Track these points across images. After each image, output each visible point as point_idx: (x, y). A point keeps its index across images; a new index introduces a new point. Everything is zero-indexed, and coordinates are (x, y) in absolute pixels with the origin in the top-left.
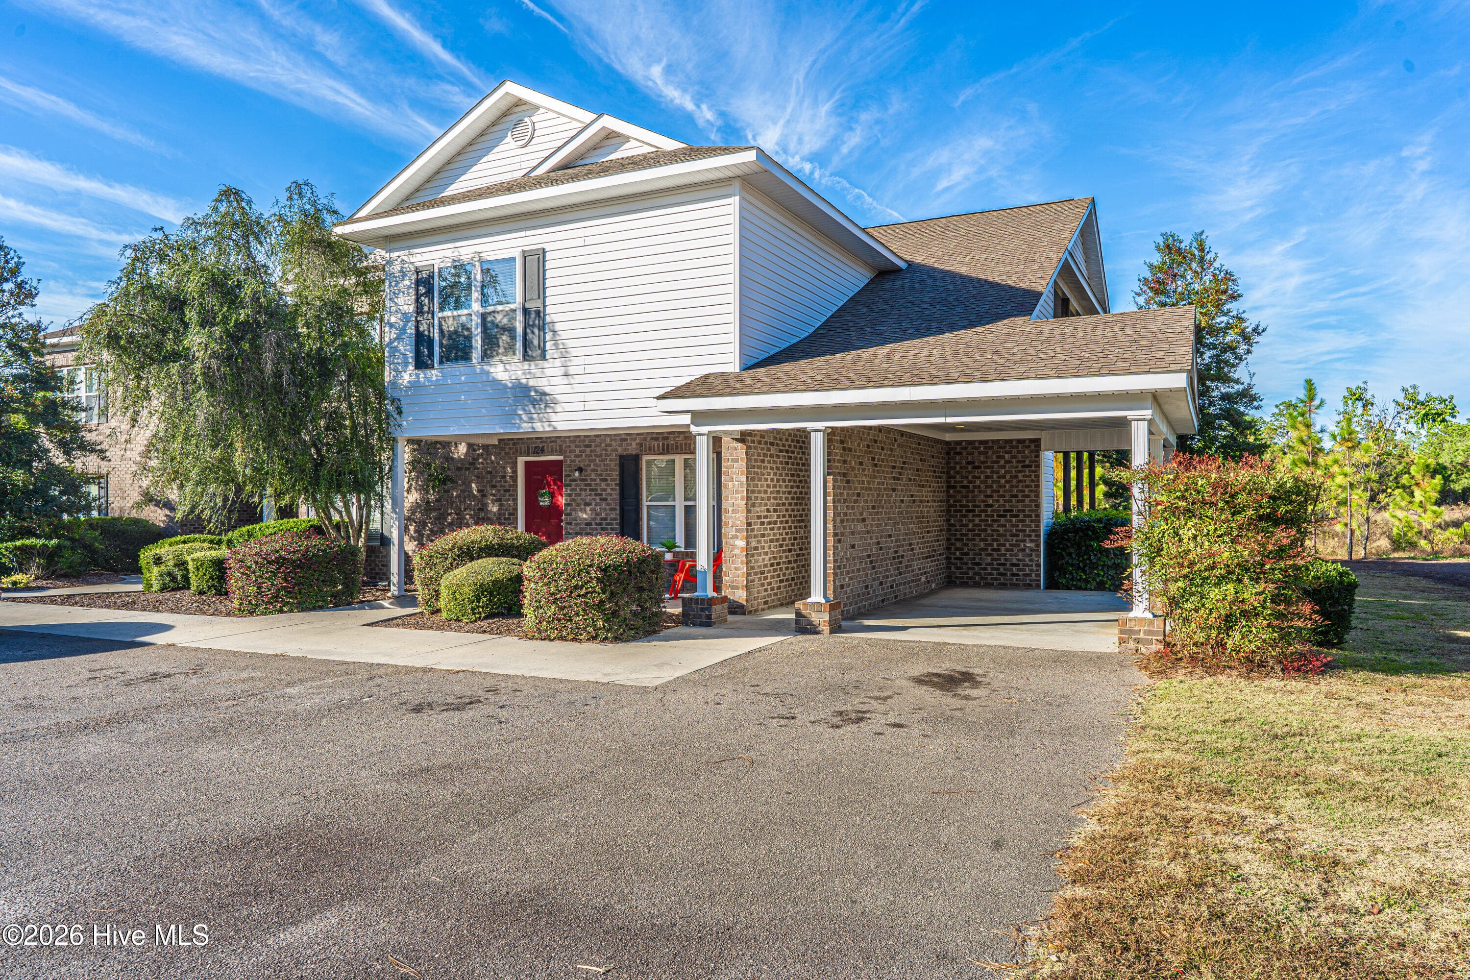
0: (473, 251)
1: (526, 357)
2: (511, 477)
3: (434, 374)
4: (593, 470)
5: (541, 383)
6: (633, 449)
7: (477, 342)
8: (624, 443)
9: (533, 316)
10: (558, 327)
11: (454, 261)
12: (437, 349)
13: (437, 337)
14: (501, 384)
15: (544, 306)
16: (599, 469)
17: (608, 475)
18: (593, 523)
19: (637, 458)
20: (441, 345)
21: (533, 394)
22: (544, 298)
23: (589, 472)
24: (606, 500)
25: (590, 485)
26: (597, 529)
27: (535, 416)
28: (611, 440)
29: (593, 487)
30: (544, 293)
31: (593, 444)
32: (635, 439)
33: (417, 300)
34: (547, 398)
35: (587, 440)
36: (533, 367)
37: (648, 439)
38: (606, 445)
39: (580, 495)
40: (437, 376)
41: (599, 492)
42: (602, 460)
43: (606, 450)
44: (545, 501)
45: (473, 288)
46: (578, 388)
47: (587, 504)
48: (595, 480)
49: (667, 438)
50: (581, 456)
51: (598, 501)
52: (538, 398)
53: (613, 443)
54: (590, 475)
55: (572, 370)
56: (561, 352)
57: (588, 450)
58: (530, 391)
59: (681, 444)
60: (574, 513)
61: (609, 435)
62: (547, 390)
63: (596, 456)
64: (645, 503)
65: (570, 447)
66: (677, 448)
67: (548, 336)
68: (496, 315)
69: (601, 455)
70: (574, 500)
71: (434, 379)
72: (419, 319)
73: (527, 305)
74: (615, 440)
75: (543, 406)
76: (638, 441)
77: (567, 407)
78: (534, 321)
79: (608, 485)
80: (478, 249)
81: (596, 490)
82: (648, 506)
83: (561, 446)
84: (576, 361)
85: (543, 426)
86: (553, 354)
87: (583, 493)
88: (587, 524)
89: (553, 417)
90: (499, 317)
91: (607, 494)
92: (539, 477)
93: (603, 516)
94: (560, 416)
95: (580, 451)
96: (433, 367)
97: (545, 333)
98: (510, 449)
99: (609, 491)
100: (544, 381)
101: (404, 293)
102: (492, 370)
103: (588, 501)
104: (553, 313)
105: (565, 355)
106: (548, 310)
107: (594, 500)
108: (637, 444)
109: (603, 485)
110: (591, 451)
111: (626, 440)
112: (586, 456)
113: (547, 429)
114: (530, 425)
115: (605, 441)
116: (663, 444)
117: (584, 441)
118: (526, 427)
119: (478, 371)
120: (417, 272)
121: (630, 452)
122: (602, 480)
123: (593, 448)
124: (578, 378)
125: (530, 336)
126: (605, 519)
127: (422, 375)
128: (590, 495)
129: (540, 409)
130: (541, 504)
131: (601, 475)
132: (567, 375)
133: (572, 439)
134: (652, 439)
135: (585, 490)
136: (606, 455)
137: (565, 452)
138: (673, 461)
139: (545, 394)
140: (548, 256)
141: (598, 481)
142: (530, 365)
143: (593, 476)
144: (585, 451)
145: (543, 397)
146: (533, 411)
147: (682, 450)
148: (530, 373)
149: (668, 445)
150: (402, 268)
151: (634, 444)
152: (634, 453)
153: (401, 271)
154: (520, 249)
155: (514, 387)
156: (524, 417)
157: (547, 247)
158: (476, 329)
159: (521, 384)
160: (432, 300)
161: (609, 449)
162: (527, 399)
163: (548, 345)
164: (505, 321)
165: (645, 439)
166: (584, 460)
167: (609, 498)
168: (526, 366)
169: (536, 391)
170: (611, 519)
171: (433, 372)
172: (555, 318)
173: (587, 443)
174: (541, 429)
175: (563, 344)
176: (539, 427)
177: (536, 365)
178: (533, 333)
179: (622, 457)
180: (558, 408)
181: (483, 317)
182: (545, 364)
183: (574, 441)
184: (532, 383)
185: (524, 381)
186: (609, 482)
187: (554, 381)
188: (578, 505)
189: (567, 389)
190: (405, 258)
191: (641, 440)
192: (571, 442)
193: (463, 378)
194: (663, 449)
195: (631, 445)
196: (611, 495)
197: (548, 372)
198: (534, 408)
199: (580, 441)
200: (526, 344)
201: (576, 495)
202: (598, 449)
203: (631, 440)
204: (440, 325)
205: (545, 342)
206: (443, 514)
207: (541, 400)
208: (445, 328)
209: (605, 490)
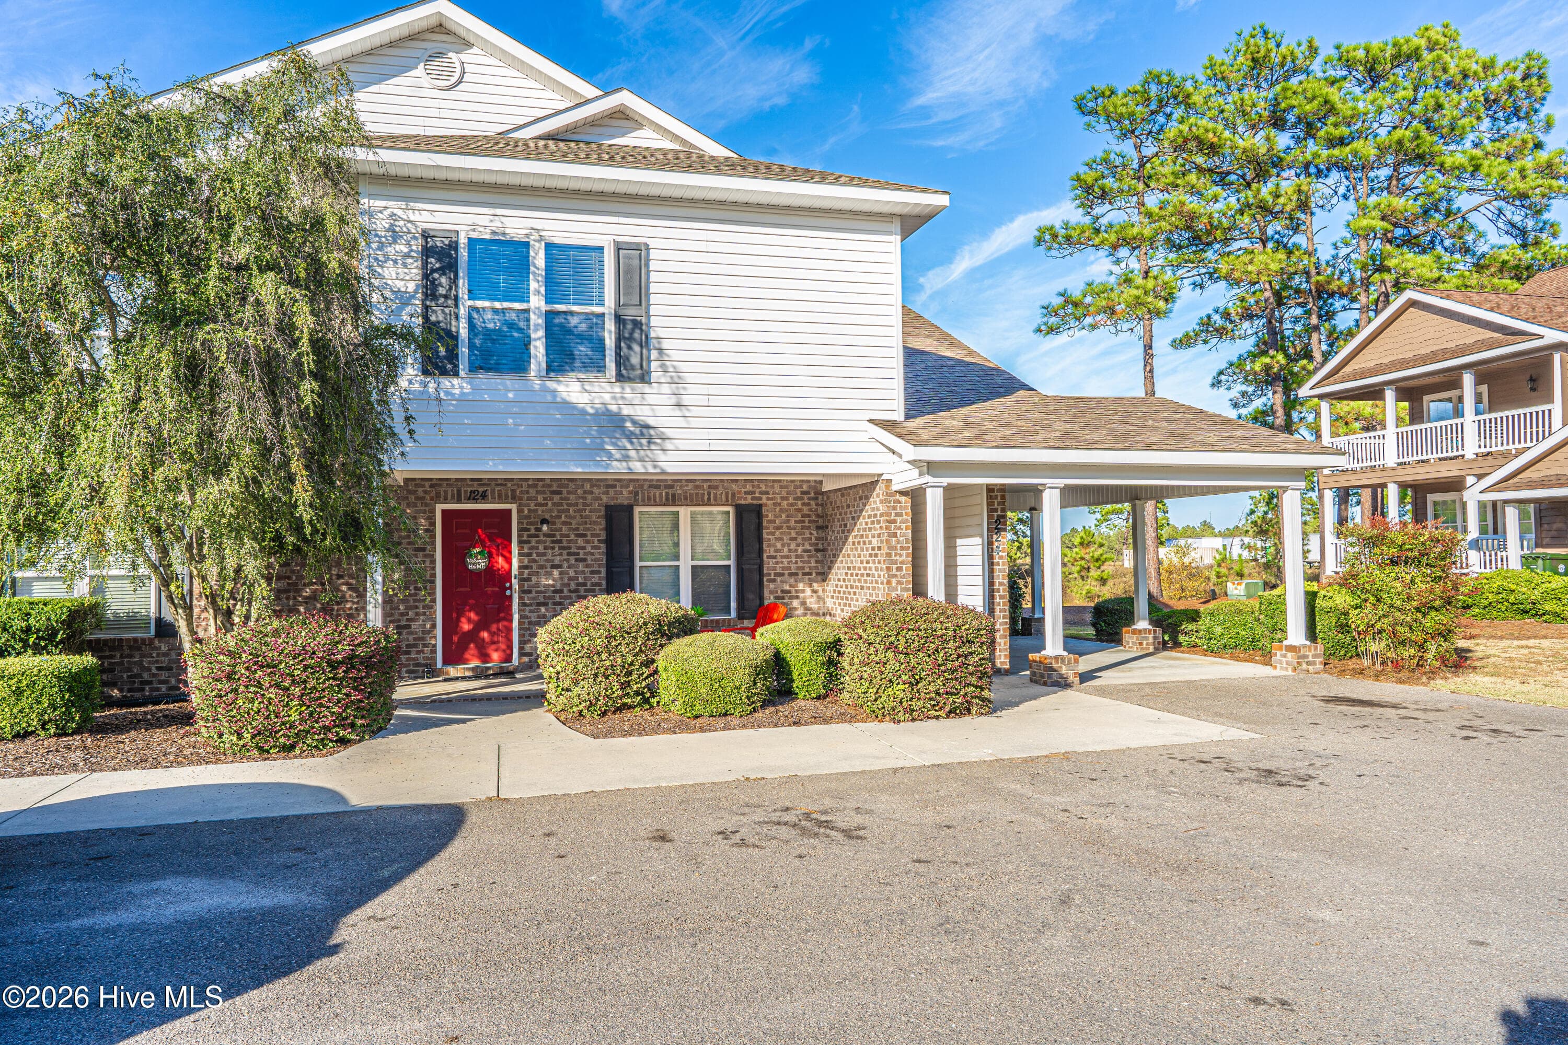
0: (529, 226)
1: (620, 377)
2: (426, 531)
3: (456, 386)
4: (564, 523)
5: (642, 413)
6: (624, 498)
7: (538, 349)
8: (612, 491)
9: (629, 326)
10: (665, 344)
11: (494, 233)
12: (464, 350)
13: (464, 332)
14: (575, 408)
15: (649, 316)
16: (574, 522)
17: (588, 529)
18: (565, 590)
19: (629, 509)
20: (471, 346)
21: (628, 424)
22: (649, 305)
23: (558, 525)
24: (585, 560)
25: (560, 542)
26: (570, 598)
27: (633, 453)
28: (592, 486)
29: (565, 544)
30: (648, 300)
31: (565, 490)
32: (628, 486)
33: (426, 276)
34: (652, 432)
35: (555, 484)
36: (628, 390)
37: (646, 487)
38: (585, 492)
39: (544, 554)
40: (461, 388)
41: (574, 550)
42: (579, 511)
43: (585, 498)
44: (478, 562)
45: (531, 276)
46: (695, 422)
47: (554, 567)
48: (568, 536)
49: (672, 487)
50: (547, 504)
51: (573, 562)
52: (637, 431)
53: (595, 489)
54: (561, 529)
55: (686, 400)
56: (672, 377)
57: (556, 498)
58: (624, 421)
59: (691, 495)
60: (534, 579)
61: (590, 480)
62: (651, 421)
63: (570, 505)
64: (638, 563)
65: (527, 492)
66: (686, 498)
67: (654, 354)
68: (569, 317)
69: (576, 505)
70: (534, 561)
71: (457, 392)
72: (428, 303)
73: (622, 312)
74: (598, 486)
75: (644, 441)
76: (631, 488)
77: (681, 444)
78: (631, 334)
79: (588, 542)
80: (538, 224)
81: (570, 548)
82: (641, 567)
83: (513, 491)
84: (692, 389)
85: (645, 467)
86: (659, 377)
87: (550, 552)
88: (555, 592)
89: (660, 456)
90: (574, 321)
91: (586, 554)
92: (467, 531)
93: (581, 580)
94: (671, 455)
95: (545, 499)
96: (456, 374)
97: (649, 350)
98: (426, 492)
99: (589, 549)
100: (646, 410)
101: (395, 262)
102: (561, 388)
103: (557, 562)
104: (659, 326)
105: (677, 380)
106: (654, 321)
107: (567, 560)
108: (630, 492)
109: (580, 542)
110: (561, 499)
111: (614, 486)
112: (554, 504)
113: (651, 470)
114: (624, 464)
115: (583, 486)
116: (667, 494)
117: (550, 486)
118: (618, 467)
119: (537, 387)
120: (426, 235)
121: (619, 501)
122: (578, 535)
123: (565, 495)
124: (695, 411)
125: (625, 351)
126: (584, 584)
127: (432, 385)
128: (561, 554)
129: (641, 445)
130: (471, 567)
131: (577, 529)
132: (679, 405)
133: (531, 482)
134: (650, 486)
135: (553, 548)
136: (584, 504)
137: (521, 499)
138: (678, 513)
139: (648, 427)
140: (653, 254)
141: (572, 537)
142: (623, 388)
143: (565, 530)
144: (551, 499)
145: (645, 431)
146: (629, 446)
147: (692, 500)
148: (623, 398)
149: (673, 495)
150: (392, 225)
151: (625, 492)
152: (625, 503)
153: (391, 229)
154: (611, 238)
155: (597, 414)
156: (617, 454)
157: (652, 243)
158: (536, 330)
159: (608, 410)
160: (455, 281)
161: (589, 497)
162: (618, 430)
163: (654, 365)
164: (583, 327)
165: (642, 487)
166: (551, 511)
167: (589, 558)
168: (617, 388)
169: (634, 422)
170: (593, 585)
171: (455, 381)
172: (661, 333)
173: (555, 488)
174: (643, 470)
175: (674, 367)
176: (638, 467)
177: (633, 389)
178: (630, 348)
179: (608, 507)
180: (668, 445)
181: (550, 316)
182: (646, 388)
183: (535, 486)
184: (626, 411)
185: (614, 408)
186: (589, 538)
187: (660, 411)
188: (541, 567)
189: (681, 422)
190: (400, 213)
191: (635, 487)
192: (529, 486)
193: (511, 395)
194: (667, 499)
195: (621, 493)
196: (592, 554)
197: (651, 399)
198: (632, 443)
199: (543, 486)
200: (620, 361)
201: (538, 555)
202: (572, 497)
203: (622, 487)
204: (470, 319)
205: (649, 361)
206: (296, 584)
207: (642, 434)
208: (478, 322)
209: (583, 548)
